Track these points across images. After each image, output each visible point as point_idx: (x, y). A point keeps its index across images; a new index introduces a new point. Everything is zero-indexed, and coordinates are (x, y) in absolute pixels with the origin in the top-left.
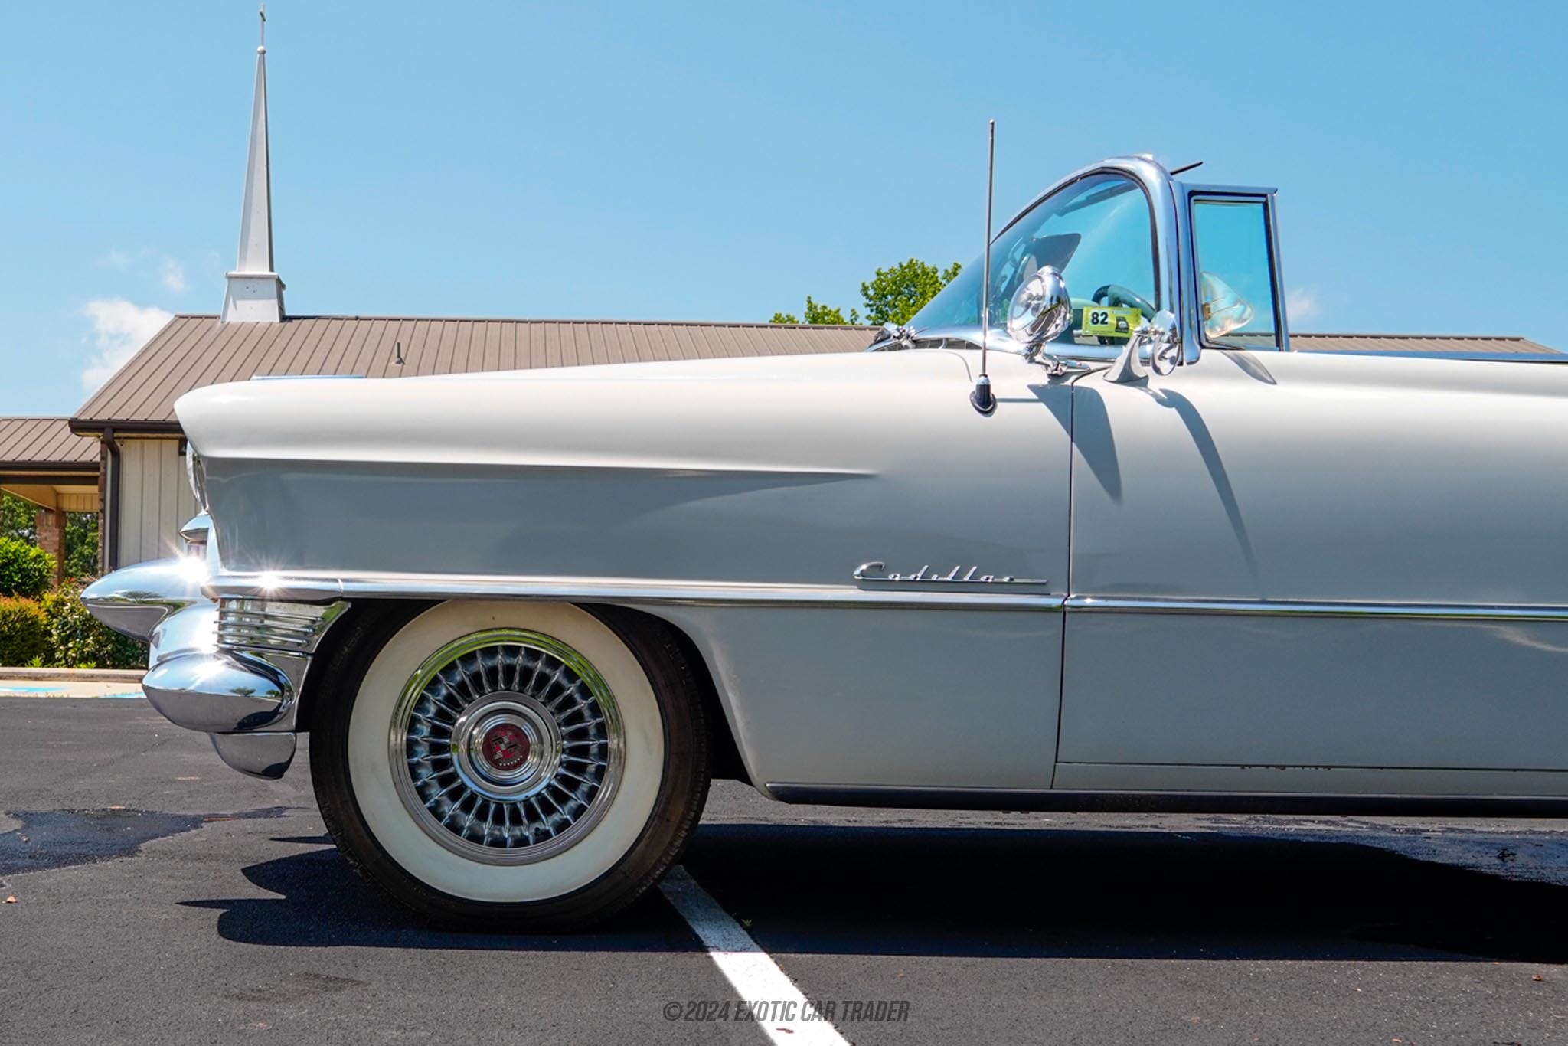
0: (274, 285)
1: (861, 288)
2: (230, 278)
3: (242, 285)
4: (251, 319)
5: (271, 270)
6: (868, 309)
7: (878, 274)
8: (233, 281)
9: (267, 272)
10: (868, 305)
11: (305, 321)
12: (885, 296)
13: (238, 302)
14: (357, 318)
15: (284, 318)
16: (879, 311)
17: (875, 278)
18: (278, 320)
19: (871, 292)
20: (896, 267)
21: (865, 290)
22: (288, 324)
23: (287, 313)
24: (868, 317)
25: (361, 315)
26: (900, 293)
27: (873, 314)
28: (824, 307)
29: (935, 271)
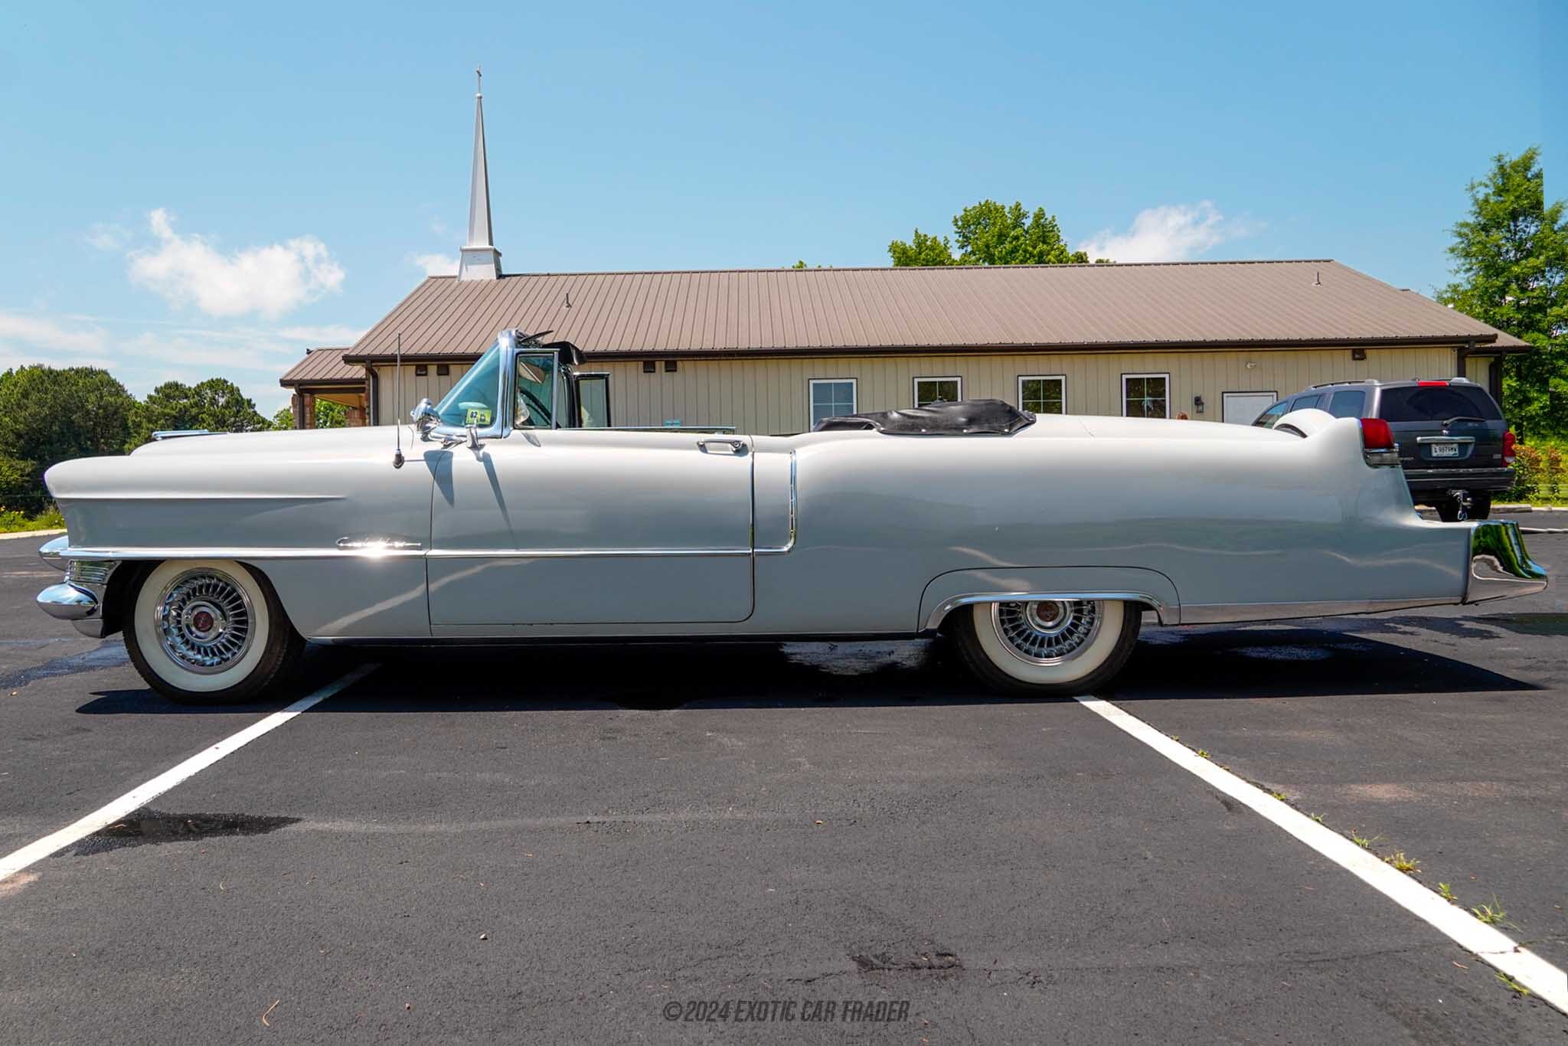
0: (491, 255)
1: (953, 219)
2: (463, 251)
3: (470, 255)
4: (477, 278)
5: (491, 243)
6: (957, 235)
7: (965, 210)
8: (467, 253)
9: (487, 246)
10: (956, 232)
11: (514, 278)
12: (969, 226)
13: (469, 267)
14: (548, 275)
15: (500, 276)
16: (964, 236)
17: (963, 213)
18: (495, 278)
19: (960, 223)
20: (977, 205)
21: (956, 221)
22: (504, 281)
23: (504, 272)
24: (957, 241)
25: (551, 272)
26: (979, 223)
27: (961, 239)
28: (925, 236)
29: (1003, 208)
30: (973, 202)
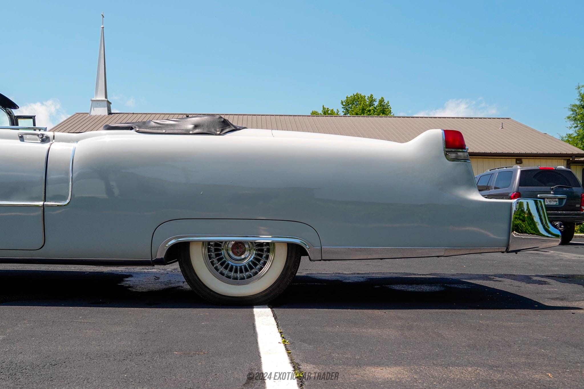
0: (106, 103)
1: (341, 102)
2: (92, 101)
3: (96, 103)
4: (99, 114)
5: (106, 97)
6: (343, 109)
7: (347, 98)
8: (94, 102)
9: (104, 99)
10: (343, 108)
11: (116, 114)
12: (349, 105)
13: (95, 108)
14: (133, 113)
15: (110, 113)
16: (346, 110)
17: (346, 99)
18: (107, 114)
19: (344, 104)
20: (352, 95)
21: (342, 102)
22: (111, 116)
23: (112, 112)
24: (343, 112)
25: (135, 112)
26: (354, 104)
27: (345, 111)
28: (328, 109)
29: (365, 97)
30: (350, 94)
